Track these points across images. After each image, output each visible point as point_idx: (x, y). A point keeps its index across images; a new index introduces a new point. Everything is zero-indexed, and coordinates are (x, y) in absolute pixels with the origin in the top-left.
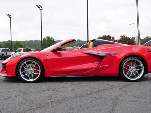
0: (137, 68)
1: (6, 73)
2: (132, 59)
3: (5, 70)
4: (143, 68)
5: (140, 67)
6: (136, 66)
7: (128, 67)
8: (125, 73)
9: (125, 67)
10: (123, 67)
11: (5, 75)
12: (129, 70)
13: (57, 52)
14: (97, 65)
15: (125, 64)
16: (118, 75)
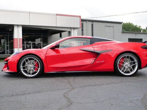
0: (131, 64)
1: (8, 69)
2: (126, 55)
3: (8, 66)
4: (137, 64)
5: (134, 63)
6: (131, 62)
7: (123, 63)
8: (120, 68)
9: (119, 63)
10: (118, 63)
11: (8, 71)
12: (123, 66)
13: (56, 49)
14: (93, 61)
15: (119, 60)
16: (113, 70)
